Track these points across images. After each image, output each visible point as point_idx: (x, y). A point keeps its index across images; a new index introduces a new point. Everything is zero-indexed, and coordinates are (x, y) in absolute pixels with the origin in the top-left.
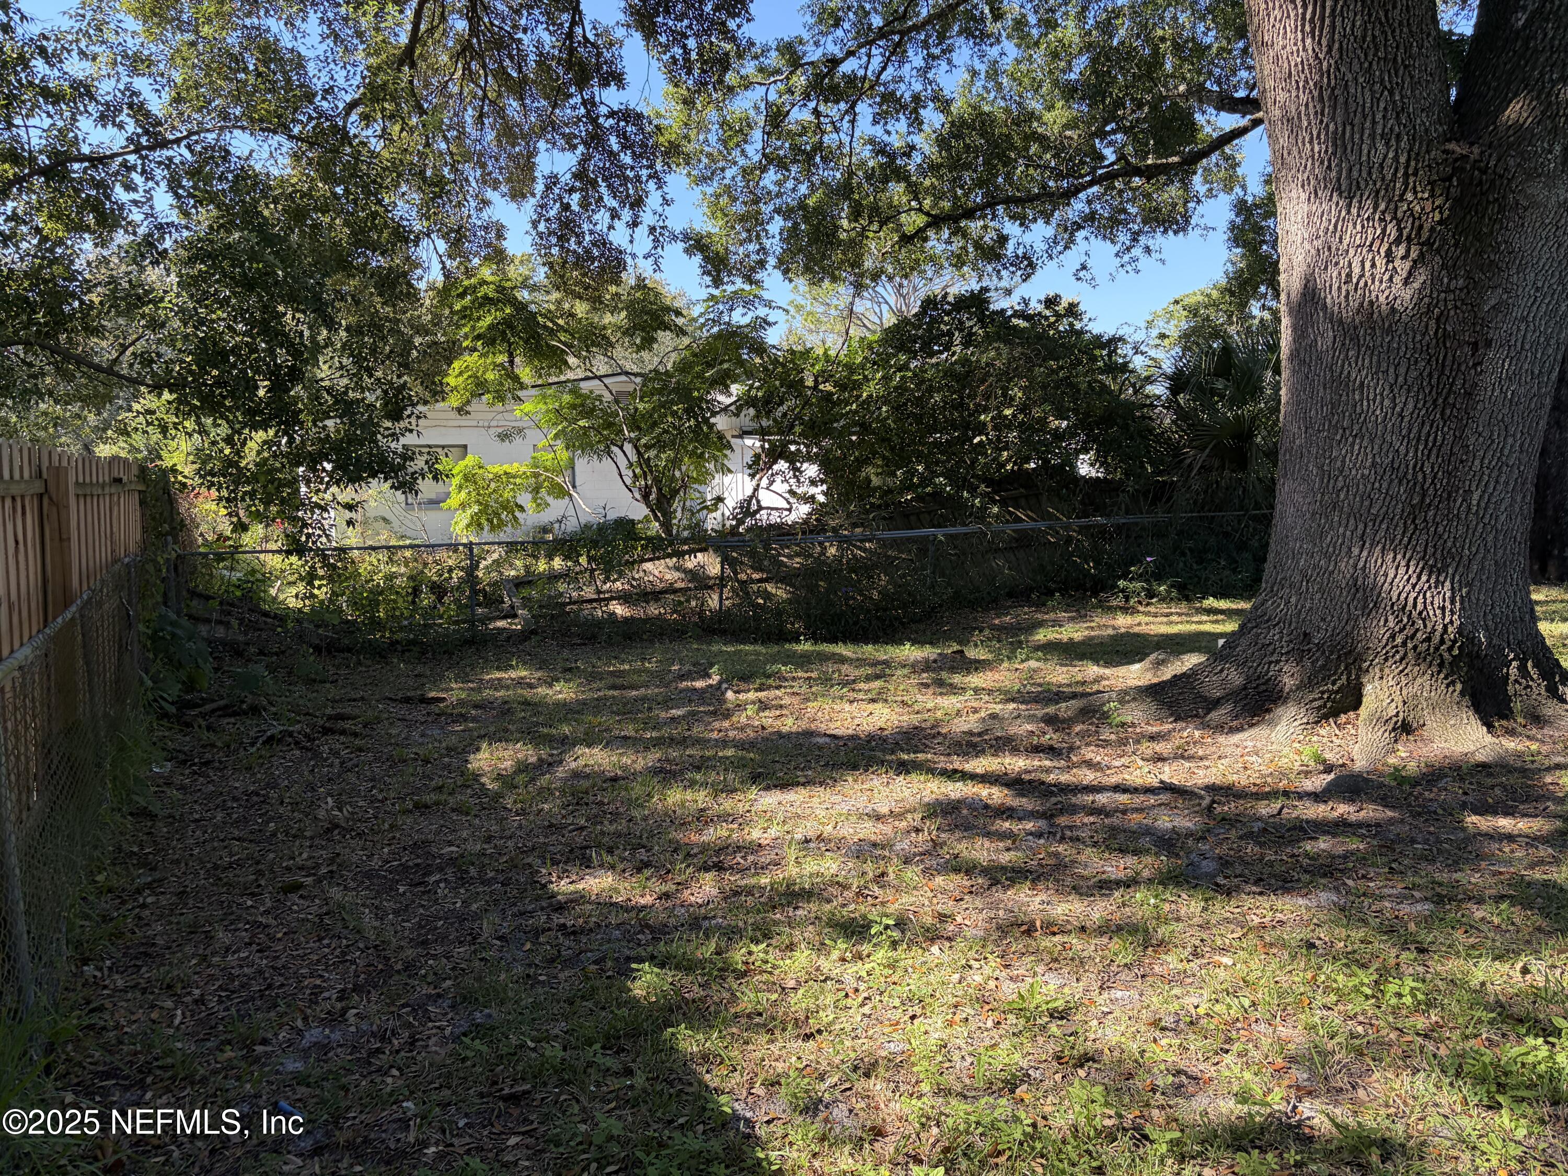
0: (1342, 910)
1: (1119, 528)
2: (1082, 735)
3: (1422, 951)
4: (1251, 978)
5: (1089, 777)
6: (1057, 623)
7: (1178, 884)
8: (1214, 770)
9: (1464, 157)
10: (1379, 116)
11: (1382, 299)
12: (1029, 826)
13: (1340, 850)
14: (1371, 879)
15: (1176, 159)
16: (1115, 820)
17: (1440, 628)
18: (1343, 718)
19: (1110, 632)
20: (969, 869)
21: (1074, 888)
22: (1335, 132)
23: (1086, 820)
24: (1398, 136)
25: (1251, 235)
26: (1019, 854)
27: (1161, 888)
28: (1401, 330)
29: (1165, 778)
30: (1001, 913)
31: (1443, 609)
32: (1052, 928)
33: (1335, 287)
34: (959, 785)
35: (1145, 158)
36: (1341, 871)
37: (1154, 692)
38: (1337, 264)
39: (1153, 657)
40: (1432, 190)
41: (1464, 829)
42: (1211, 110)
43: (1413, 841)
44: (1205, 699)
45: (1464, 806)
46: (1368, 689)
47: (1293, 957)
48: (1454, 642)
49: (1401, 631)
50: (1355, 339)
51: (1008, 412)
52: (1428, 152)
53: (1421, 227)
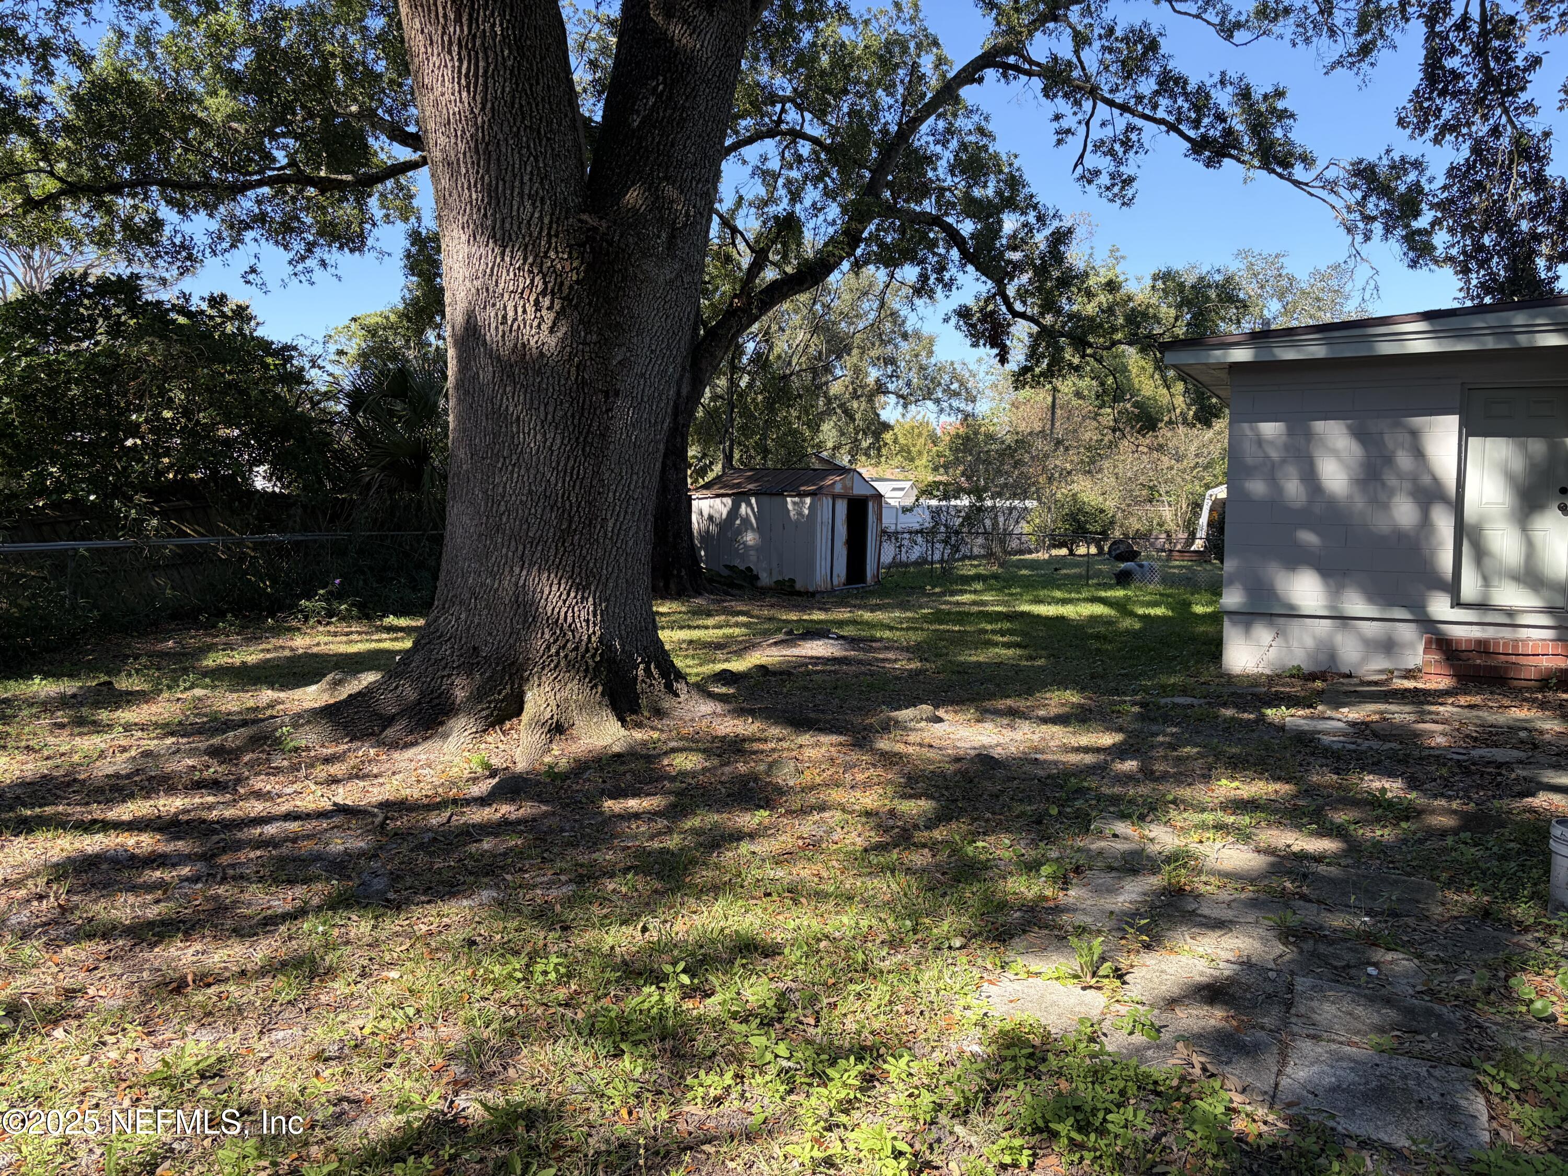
0: (501, 904)
1: (297, 544)
2: (250, 765)
3: (565, 928)
4: (418, 986)
5: (257, 808)
6: (229, 647)
7: (348, 907)
8: (388, 787)
9: (595, 229)
10: (526, 178)
11: (532, 343)
12: (186, 871)
13: (502, 848)
14: (526, 871)
15: (349, 178)
16: (285, 850)
17: (585, 638)
18: (508, 725)
19: (287, 653)
20: (107, 932)
21: (234, 931)
22: (490, 184)
23: (252, 855)
24: (542, 199)
25: (426, 266)
26: (171, 904)
27: (330, 913)
28: (549, 373)
29: (339, 800)
30: (145, 975)
31: (587, 621)
32: (205, 980)
33: (493, 326)
34: (99, 837)
35: (318, 169)
36: (502, 868)
37: (329, 713)
38: (494, 305)
39: (329, 677)
40: (570, 253)
41: (602, 813)
42: (383, 137)
43: (562, 830)
44: (381, 717)
45: (602, 793)
46: (529, 696)
47: (456, 958)
48: (597, 649)
49: (555, 642)
50: (511, 376)
51: (167, 414)
52: (567, 218)
53: (562, 284)
